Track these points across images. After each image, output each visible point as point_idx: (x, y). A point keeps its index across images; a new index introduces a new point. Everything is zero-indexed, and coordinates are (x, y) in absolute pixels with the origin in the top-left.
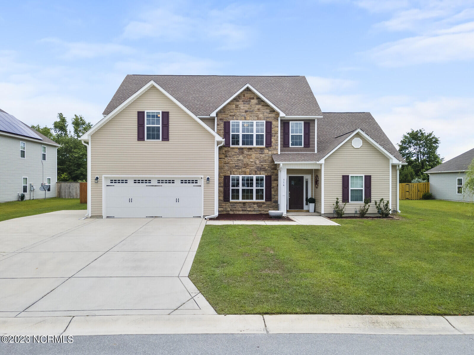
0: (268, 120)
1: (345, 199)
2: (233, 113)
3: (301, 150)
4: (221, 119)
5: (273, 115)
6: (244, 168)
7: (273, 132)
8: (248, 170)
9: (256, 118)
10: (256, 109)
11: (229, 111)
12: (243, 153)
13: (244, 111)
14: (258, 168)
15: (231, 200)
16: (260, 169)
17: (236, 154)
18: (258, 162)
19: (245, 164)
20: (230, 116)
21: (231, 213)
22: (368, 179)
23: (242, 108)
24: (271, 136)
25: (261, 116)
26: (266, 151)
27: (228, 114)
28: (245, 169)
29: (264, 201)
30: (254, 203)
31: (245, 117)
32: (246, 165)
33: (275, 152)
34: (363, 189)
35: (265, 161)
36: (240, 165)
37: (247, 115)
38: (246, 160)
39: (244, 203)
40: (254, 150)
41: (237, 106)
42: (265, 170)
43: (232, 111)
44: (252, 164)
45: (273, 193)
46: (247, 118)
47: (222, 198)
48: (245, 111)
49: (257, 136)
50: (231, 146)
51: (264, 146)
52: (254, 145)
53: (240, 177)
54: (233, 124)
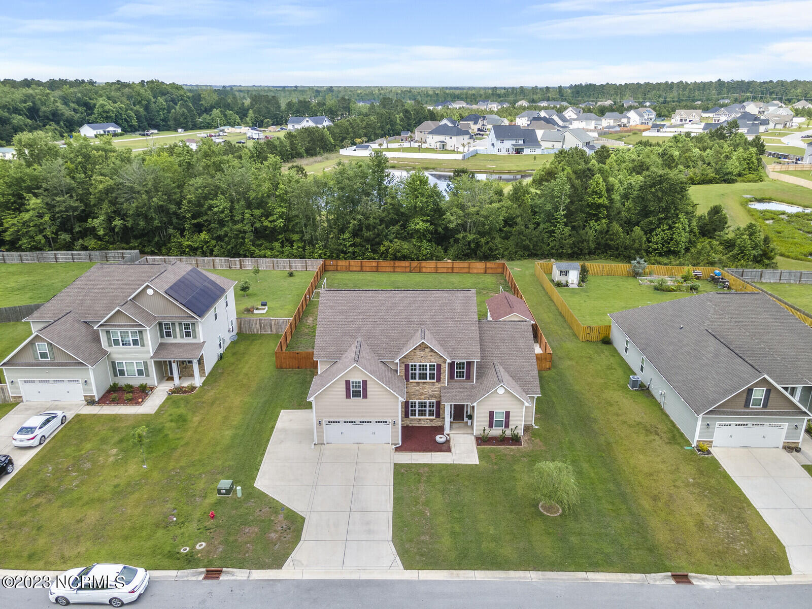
0: (438, 363)
1: (491, 426)
2: (412, 359)
3: (463, 381)
4: (403, 363)
5: (442, 359)
6: (420, 395)
7: (442, 371)
8: (423, 397)
9: (429, 361)
10: (430, 355)
11: (409, 357)
12: (419, 385)
14: (430, 396)
15: (410, 417)
16: (432, 396)
17: (414, 386)
18: (430, 391)
19: (420, 393)
20: (410, 360)
21: (411, 425)
22: (508, 414)
23: (418, 355)
24: (440, 374)
25: (433, 360)
26: (437, 384)
27: (408, 359)
29: (434, 417)
30: (427, 419)
32: (422, 394)
33: (443, 385)
34: (504, 420)
35: (436, 391)
36: (417, 393)
37: (422, 359)
38: (422, 391)
39: (420, 419)
40: (427, 384)
41: (415, 353)
42: (435, 397)
43: (411, 356)
44: (426, 393)
45: (441, 412)
46: (422, 361)
47: (404, 416)
48: (421, 356)
49: (430, 374)
50: (411, 381)
51: (435, 381)
52: (428, 380)
53: (417, 401)
54: (412, 366)
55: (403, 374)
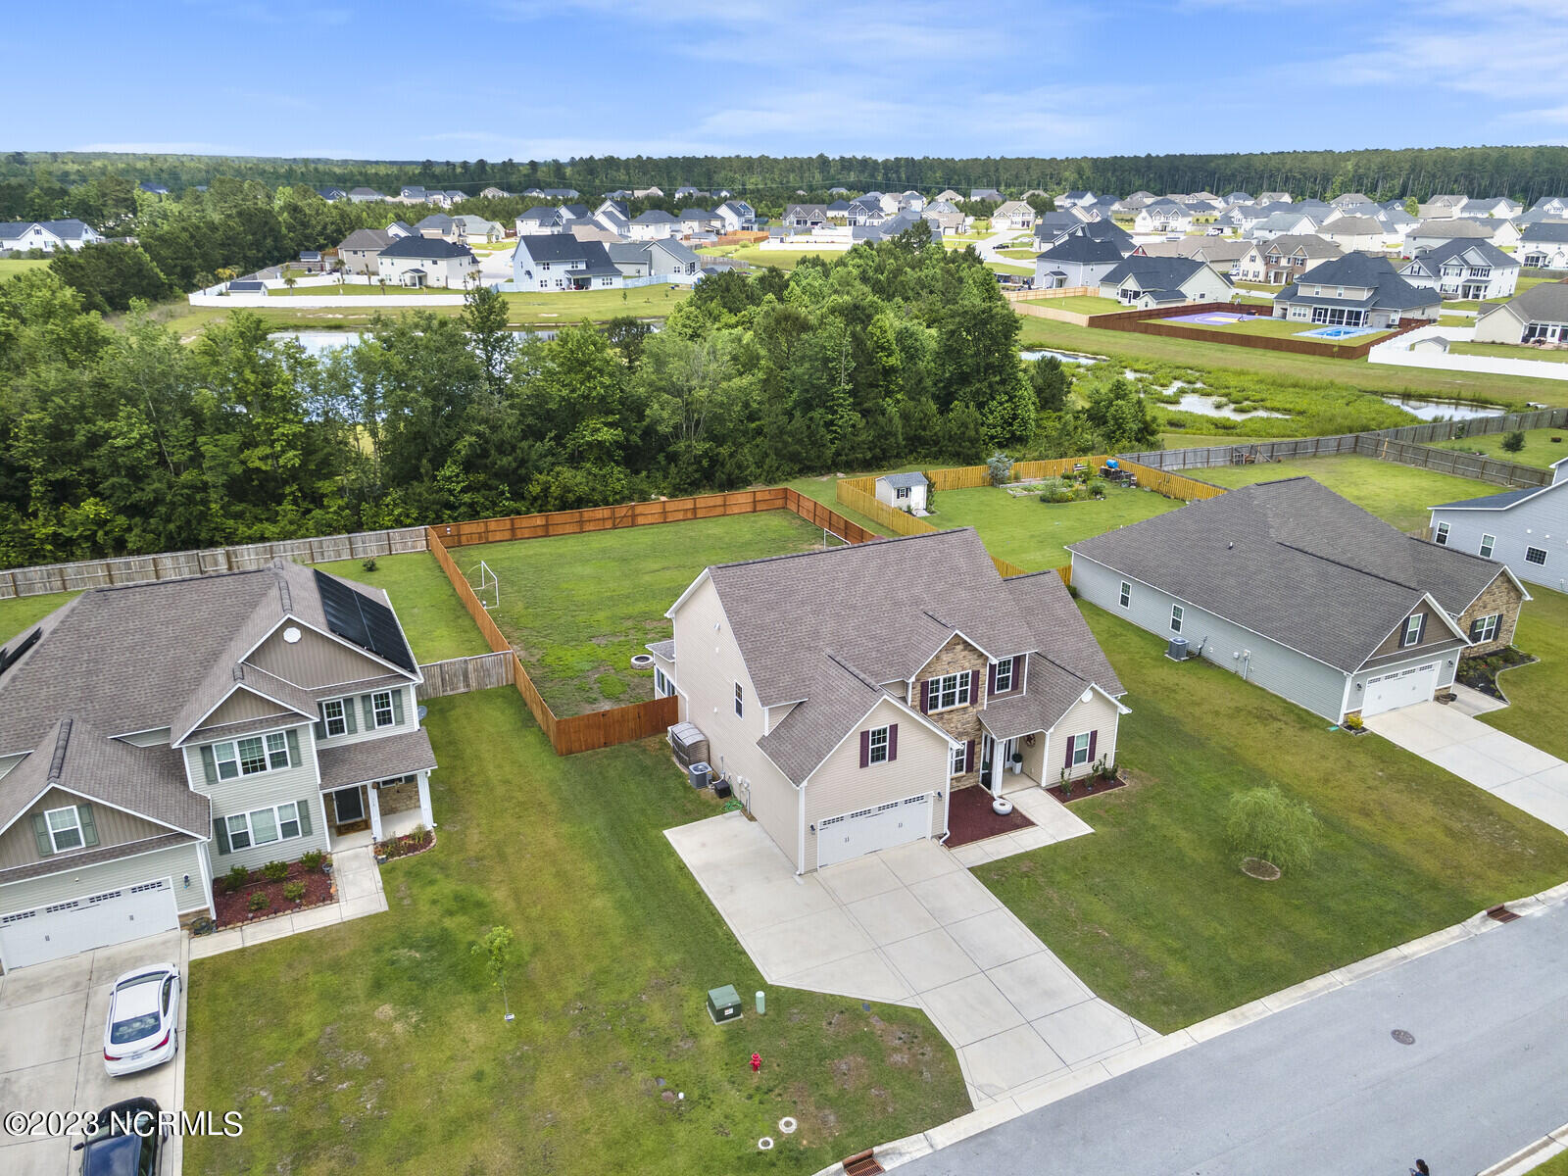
0: (975, 668)
1: (1068, 763)
2: (933, 668)
3: (1007, 694)
4: (918, 680)
5: (980, 661)
7: (979, 683)
9: (961, 668)
10: (962, 657)
12: (942, 718)
14: (959, 733)
16: (962, 734)
18: (959, 726)
20: (929, 673)
22: (1094, 734)
23: (945, 659)
24: (977, 689)
25: (967, 664)
26: (970, 709)
33: (980, 709)
34: (1088, 747)
37: (949, 667)
40: (955, 712)
41: (941, 659)
45: (975, 759)
46: (949, 671)
48: (948, 662)
49: (961, 692)
50: (929, 712)
51: (968, 704)
52: (957, 705)
54: (932, 682)
55: (917, 703)
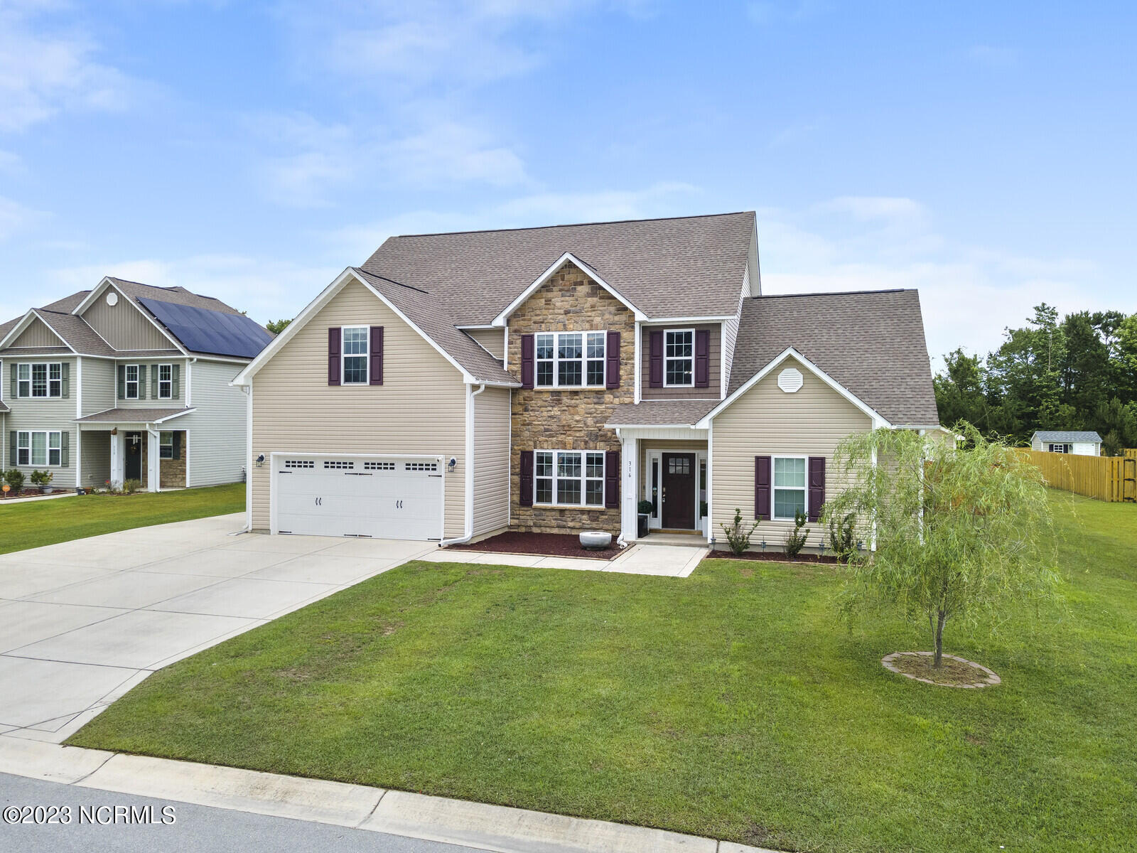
2: (540, 317)
3: (688, 393)
4: (516, 331)
5: (623, 318)
6: (562, 434)
8: (570, 439)
9: (587, 326)
10: (588, 305)
11: (532, 313)
12: (559, 402)
13: (562, 311)
15: (536, 504)
17: (546, 404)
18: (590, 421)
19: (564, 426)
20: (535, 323)
21: (536, 530)
22: (818, 466)
23: (558, 304)
24: (619, 364)
25: (598, 320)
27: (530, 320)
28: (563, 436)
29: (603, 507)
30: (582, 512)
31: (564, 325)
32: (566, 429)
35: (606, 420)
36: (554, 427)
37: (568, 320)
38: (566, 418)
39: (562, 511)
40: (582, 396)
42: (605, 439)
43: (538, 312)
44: (578, 427)
46: (569, 327)
47: (517, 499)
48: (565, 311)
49: (590, 364)
50: (537, 387)
51: (603, 387)
52: (584, 385)
53: (555, 454)
54: (541, 341)
55: (517, 368)
